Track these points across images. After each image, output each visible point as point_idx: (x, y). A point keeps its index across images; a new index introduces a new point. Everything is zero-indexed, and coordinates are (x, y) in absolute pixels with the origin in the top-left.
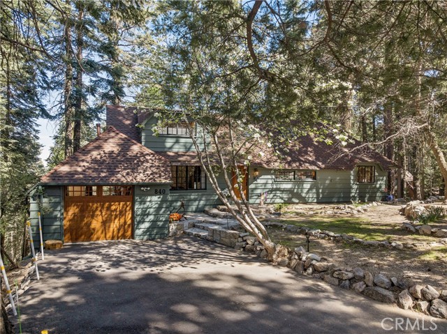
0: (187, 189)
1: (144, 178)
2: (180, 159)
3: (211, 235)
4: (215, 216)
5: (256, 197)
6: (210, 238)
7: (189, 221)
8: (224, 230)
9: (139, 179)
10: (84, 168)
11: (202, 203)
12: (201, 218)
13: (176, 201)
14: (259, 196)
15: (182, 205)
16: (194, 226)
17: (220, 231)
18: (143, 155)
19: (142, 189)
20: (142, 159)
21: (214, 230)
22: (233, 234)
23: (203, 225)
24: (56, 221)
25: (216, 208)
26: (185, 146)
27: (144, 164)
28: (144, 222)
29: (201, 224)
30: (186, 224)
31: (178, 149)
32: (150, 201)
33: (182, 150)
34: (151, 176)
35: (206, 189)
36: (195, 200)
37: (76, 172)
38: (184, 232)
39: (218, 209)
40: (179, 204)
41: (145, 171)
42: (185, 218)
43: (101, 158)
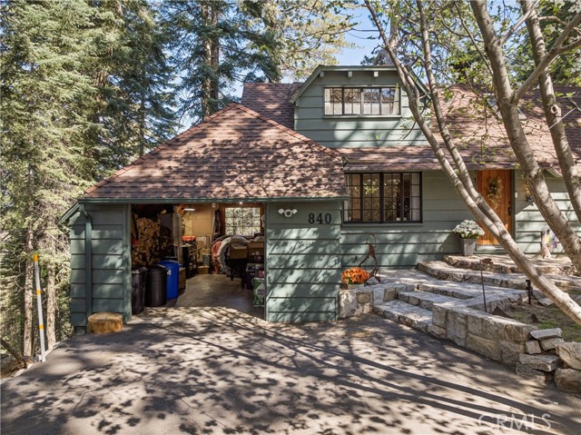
0: (382, 222)
1: (284, 189)
2: (365, 158)
3: (439, 322)
4: (442, 276)
5: (530, 239)
6: (437, 331)
7: (386, 286)
8: (475, 313)
9: (272, 190)
10: (167, 171)
11: (410, 248)
12: (410, 281)
13: (357, 244)
14: (536, 237)
15: (371, 252)
16: (396, 296)
17: (466, 317)
18: (286, 145)
19: (281, 211)
20: (284, 152)
21: (447, 312)
22: (506, 328)
23: (418, 295)
24: (114, 275)
25: (443, 260)
26: (373, 135)
27: (288, 162)
28: (283, 284)
29: (411, 294)
30: (379, 290)
31: (360, 141)
32: (298, 239)
33: (368, 146)
34: (299, 185)
35: (421, 221)
36: (396, 243)
37: (149, 179)
38: (374, 311)
39: (448, 263)
40: (363, 249)
41: (286, 175)
42: (378, 279)
43: (205, 152)
